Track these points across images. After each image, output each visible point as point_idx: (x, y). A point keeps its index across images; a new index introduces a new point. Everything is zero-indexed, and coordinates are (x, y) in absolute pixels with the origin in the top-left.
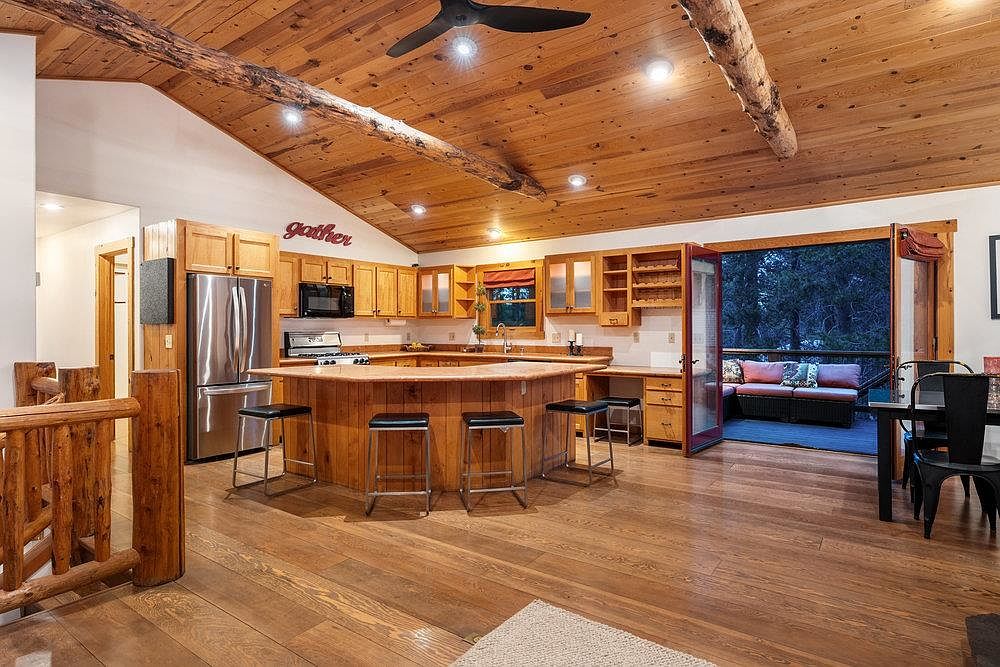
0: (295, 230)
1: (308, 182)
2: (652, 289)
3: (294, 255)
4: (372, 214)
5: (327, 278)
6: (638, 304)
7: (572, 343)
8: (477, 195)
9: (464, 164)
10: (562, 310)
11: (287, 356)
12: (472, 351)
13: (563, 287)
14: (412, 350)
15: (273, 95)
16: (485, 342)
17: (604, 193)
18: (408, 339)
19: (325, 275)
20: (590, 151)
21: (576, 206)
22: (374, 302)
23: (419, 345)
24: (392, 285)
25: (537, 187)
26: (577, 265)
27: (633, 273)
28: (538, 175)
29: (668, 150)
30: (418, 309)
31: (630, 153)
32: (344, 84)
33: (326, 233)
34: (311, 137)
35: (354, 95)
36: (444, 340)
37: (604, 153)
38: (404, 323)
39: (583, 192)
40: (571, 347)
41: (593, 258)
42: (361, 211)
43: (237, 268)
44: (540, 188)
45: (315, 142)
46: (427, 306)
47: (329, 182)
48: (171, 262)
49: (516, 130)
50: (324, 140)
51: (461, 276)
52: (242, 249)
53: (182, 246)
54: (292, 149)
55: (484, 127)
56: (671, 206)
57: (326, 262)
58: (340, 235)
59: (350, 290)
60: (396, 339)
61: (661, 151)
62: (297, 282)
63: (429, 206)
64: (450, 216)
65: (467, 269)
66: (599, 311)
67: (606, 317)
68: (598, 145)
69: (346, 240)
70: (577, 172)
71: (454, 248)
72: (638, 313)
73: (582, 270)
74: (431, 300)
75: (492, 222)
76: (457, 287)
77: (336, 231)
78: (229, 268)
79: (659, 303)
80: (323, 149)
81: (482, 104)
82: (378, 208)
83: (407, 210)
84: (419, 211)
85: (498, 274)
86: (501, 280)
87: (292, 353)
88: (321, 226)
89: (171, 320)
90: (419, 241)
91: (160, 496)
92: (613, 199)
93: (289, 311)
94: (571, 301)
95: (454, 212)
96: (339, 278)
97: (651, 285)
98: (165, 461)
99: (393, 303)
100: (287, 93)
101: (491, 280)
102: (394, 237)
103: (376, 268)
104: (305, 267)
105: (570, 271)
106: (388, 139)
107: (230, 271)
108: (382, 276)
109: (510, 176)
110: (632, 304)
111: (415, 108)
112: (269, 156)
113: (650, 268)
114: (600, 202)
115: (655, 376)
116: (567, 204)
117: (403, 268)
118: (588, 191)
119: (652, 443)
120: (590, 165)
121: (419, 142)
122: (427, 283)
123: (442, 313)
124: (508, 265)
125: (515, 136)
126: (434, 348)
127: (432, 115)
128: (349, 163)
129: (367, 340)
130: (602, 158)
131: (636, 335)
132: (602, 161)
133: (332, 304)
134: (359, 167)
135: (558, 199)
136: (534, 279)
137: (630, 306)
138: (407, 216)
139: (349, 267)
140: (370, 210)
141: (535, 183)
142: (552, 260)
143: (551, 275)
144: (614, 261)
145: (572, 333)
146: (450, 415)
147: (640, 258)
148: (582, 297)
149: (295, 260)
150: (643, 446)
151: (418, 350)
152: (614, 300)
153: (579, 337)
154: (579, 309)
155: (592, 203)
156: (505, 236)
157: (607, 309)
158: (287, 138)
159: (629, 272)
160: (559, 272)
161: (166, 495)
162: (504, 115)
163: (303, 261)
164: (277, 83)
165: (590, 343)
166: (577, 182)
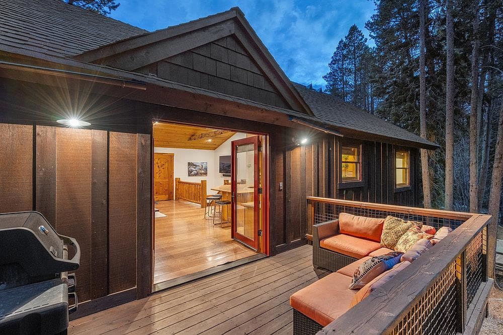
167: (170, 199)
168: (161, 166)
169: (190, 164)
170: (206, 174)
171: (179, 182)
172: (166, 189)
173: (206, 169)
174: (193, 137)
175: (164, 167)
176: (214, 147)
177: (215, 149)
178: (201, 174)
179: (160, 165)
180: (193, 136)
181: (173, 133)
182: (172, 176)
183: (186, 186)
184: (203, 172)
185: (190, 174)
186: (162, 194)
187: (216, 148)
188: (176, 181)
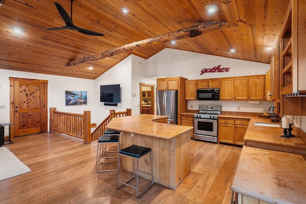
0: (204, 71)
22: (232, 94)
33: (218, 69)
43: (168, 88)
58: (224, 68)
62: (196, 89)
69: (227, 70)
88: (215, 67)
96: (214, 86)
99: (244, 94)
103: (234, 79)
117: (252, 76)
129: (239, 109)
139: (219, 81)
149: (196, 82)
163: (199, 82)
167: (43, 131)
168: (31, 95)
169: (67, 93)
170: (85, 103)
171: (54, 112)
172: (37, 120)
173: (86, 98)
174: (73, 62)
175: (34, 95)
176: (94, 76)
177: (94, 78)
178: (81, 103)
179: (28, 93)
180: (72, 60)
181: (45, 54)
182: (45, 106)
183: (63, 117)
184: (82, 101)
185: (68, 103)
186: (32, 127)
187: (96, 78)
188: (50, 111)
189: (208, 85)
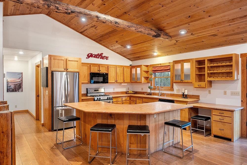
0: (90, 56)
1: (94, 40)
2: (217, 73)
3: (88, 64)
4: (115, 49)
5: (99, 71)
6: (210, 79)
7: (183, 93)
8: (147, 40)
9: (136, 29)
10: (180, 81)
11: (87, 96)
12: (148, 94)
13: (179, 72)
14: (129, 94)
15: (56, 10)
16: (153, 91)
17: (194, 36)
18: (128, 89)
19: (98, 70)
20: (186, 19)
21: (183, 42)
22: (115, 78)
23: (131, 92)
24: (122, 72)
25: (167, 36)
26: (185, 64)
27: (208, 67)
28: (168, 31)
29: (221, 15)
30: (131, 80)
31: (204, 18)
32: (95, 5)
33: (100, 56)
34: (91, 25)
35: (99, 9)
36: (139, 90)
37: (192, 19)
38: (126, 84)
39: (185, 36)
40: (183, 95)
41: (191, 61)
42: (111, 48)
43: (67, 69)
44: (169, 36)
45: (92, 27)
46: (134, 79)
47: (100, 39)
48: (47, 68)
49: (156, 14)
50: (95, 26)
51: (145, 69)
52: (69, 63)
53: (50, 63)
54: (87, 30)
55: (144, 14)
56: (225, 39)
57: (99, 65)
58: (105, 56)
59: (107, 74)
60: (124, 90)
61: (218, 16)
62: (89, 72)
63: (132, 45)
64: (139, 48)
65: (147, 66)
66: (194, 81)
67: (197, 84)
68: (189, 17)
69: (107, 58)
70: (183, 29)
71: (143, 59)
72: (210, 82)
73: (187, 66)
74: (135, 77)
75: (154, 49)
76: (143, 72)
77: (103, 55)
78: (65, 69)
79: (219, 79)
80: (95, 29)
81: (141, 6)
82: (116, 47)
83: (125, 47)
84: (129, 47)
85: (157, 68)
86: (158, 70)
87: (89, 95)
88: (98, 54)
89: (47, 86)
90: (131, 57)
91: (3, 158)
92: (199, 38)
93: (87, 82)
94: (183, 78)
95: (140, 47)
96: (103, 71)
97: (215, 72)
98: (5, 146)
99: (122, 78)
100: (62, 9)
101: (155, 70)
102: (123, 56)
103: (116, 67)
104: (92, 67)
105: (182, 67)
106: (104, 23)
107: (65, 70)
108: (118, 69)
109: (156, 33)
110: (207, 79)
111: (119, 11)
112: (81, 33)
113: (215, 65)
114: (193, 39)
115: (216, 109)
116: (180, 41)
117: (126, 66)
118: (188, 36)
119: (215, 136)
120: (187, 25)
121: (116, 23)
122: (134, 71)
123: (138, 81)
124: (160, 64)
125: (156, 17)
126: (136, 93)
127: (125, 13)
128: (103, 33)
129: (114, 90)
130: (192, 22)
131: (210, 91)
132: (192, 23)
133: (101, 79)
134: (107, 34)
135: (177, 40)
136: (170, 69)
137: (206, 80)
138: (125, 49)
139: (107, 67)
140: (114, 48)
141: (167, 34)
142: (176, 62)
143: (175, 68)
144: (200, 62)
145: (183, 89)
146: (125, 125)
147: (211, 60)
148: (187, 76)
149: (88, 65)
150: (211, 137)
151: (131, 93)
152: (200, 77)
153: (186, 91)
154: (186, 81)
155: (190, 40)
156: (160, 54)
157: (197, 81)
158: (84, 26)
159: (206, 66)
160: (178, 67)
161: (5, 158)
162: (150, 9)
163: (91, 65)
164: (57, 5)
165: (191, 93)
166: (183, 32)
189: (99, 70)
